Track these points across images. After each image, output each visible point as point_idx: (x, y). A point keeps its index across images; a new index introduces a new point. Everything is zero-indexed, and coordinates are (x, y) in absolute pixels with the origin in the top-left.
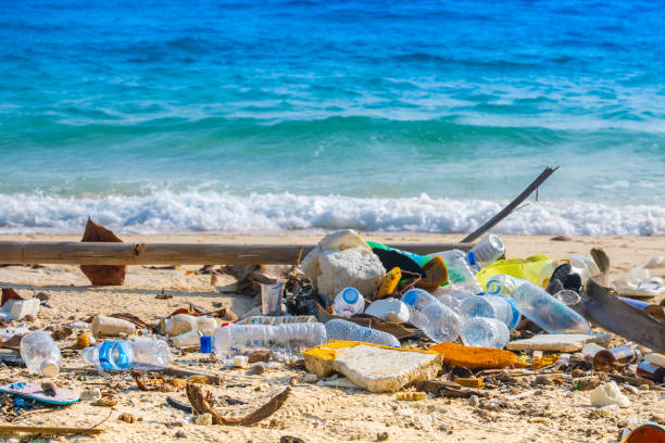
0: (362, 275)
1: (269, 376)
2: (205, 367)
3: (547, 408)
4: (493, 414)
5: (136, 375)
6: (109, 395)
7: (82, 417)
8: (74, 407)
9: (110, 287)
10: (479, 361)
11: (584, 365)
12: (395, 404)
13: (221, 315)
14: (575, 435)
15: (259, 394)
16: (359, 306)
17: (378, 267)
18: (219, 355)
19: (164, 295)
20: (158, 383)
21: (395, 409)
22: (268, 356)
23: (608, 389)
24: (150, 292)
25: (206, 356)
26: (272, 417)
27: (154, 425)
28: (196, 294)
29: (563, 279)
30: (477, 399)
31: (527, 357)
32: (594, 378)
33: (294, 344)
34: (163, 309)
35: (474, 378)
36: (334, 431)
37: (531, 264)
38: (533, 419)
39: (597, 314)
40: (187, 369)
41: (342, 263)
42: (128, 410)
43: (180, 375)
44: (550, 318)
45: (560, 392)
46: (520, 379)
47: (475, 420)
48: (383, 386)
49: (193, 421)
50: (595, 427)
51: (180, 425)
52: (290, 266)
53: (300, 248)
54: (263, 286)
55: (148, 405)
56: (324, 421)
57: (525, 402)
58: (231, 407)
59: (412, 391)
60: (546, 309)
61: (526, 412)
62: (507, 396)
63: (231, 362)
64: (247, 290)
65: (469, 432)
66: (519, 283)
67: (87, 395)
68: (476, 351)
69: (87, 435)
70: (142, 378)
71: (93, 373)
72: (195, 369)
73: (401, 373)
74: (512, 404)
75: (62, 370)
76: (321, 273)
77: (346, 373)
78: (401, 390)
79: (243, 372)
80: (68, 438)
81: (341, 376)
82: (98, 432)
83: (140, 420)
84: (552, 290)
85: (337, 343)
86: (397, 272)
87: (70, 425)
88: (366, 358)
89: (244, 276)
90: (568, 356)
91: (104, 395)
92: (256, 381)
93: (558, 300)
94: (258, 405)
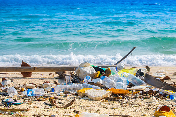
0: (90, 73)
1: (69, 97)
2: (53, 95)
3: (138, 103)
4: (125, 105)
5: (36, 97)
6: (30, 102)
7: (24, 107)
8: (21, 105)
9: (28, 78)
10: (120, 93)
11: (146, 93)
12: (100, 103)
13: (56, 83)
14: (146, 110)
15: (67, 101)
16: (90, 80)
17: (94, 71)
18: (56, 92)
19: (41, 79)
20: (42, 99)
21: (100, 104)
22: (68, 92)
23: (153, 98)
24: (38, 78)
25: (53, 93)
26: (70, 106)
27: (42, 108)
28: (49, 79)
29: (139, 73)
30: (121, 101)
31: (132, 92)
32: (149, 96)
33: (74, 89)
34: (41, 82)
35: (119, 96)
36: (86, 109)
37: (131, 70)
38: (135, 106)
39: (148, 81)
40: (49, 96)
41: (85, 70)
42: (35, 105)
43: (47, 97)
44: (137, 83)
45: (141, 100)
46: (130, 97)
47: (121, 106)
48: (97, 99)
49: (51, 107)
50: (150, 107)
51: (48, 108)
52: (72, 72)
53: (74, 67)
54: (66, 76)
55: (40, 104)
56: (83, 107)
57: (132, 102)
58: (60, 104)
59: (104, 100)
60: (135, 80)
61: (133, 104)
62: (128, 101)
63: (59, 94)
64: (62, 77)
65: (119, 109)
66: (129, 74)
67: (24, 102)
68: (119, 90)
69: (25, 111)
70: (38, 98)
71: (26, 97)
72: (51, 95)
73: (102, 95)
74: (129, 102)
75: (18, 96)
76: (80, 73)
77: (88, 96)
78: (102, 100)
79: (62, 96)
80: (21, 112)
81: (87, 97)
82: (28, 110)
83: (38, 107)
84: (137, 76)
85: (85, 89)
86: (99, 72)
87: (21, 109)
88: (93, 92)
89: (61, 74)
90: (142, 91)
91: (29, 102)
92: (66, 98)
93: (139, 78)
94: (67, 103)
